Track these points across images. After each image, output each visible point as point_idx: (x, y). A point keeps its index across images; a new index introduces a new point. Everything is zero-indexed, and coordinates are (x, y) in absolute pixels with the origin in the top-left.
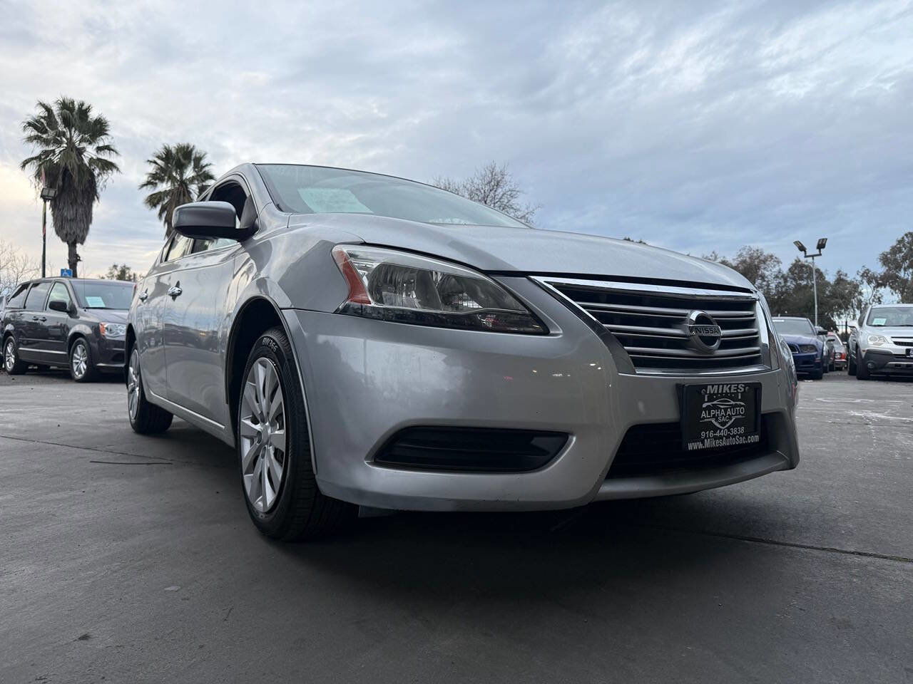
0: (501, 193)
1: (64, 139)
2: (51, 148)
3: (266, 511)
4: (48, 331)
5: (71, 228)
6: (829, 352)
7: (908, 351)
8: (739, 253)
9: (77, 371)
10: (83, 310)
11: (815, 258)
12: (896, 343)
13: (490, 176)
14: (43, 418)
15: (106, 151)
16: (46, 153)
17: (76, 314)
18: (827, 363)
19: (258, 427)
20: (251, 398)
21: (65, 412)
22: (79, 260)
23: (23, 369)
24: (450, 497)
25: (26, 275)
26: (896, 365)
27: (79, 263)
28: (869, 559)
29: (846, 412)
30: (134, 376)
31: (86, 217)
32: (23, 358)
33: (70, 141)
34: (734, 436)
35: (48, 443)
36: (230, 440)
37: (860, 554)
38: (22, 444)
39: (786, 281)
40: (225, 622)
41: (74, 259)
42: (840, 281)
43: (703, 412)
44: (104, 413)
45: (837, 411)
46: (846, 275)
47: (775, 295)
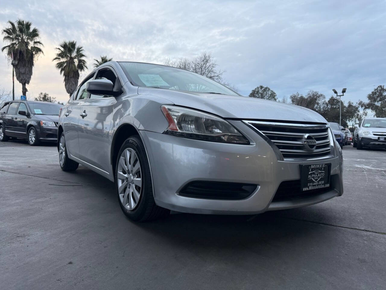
0: (209, 65)
1: (20, 38)
2: (14, 42)
3: (131, 210)
4: (17, 123)
5: (23, 77)
6: (345, 137)
7: (379, 138)
8: (308, 93)
9: (31, 141)
10: (33, 115)
11: (341, 97)
12: (374, 135)
13: (204, 57)
14: (22, 163)
15: (38, 44)
16: (13, 44)
17: (30, 116)
18: (344, 141)
19: (126, 175)
20: (123, 163)
21: (30, 160)
22: (27, 91)
23: (7, 139)
24: (210, 209)
25: (4, 97)
26: (374, 144)
27: (27, 92)
28: (370, 233)
29: (354, 165)
30: (62, 147)
31: (30, 72)
32: (7, 134)
33: (22, 39)
34: (320, 185)
35: (29, 175)
36: (112, 179)
37: (366, 231)
38: (18, 175)
39: (327, 105)
40: (124, 257)
41: (25, 91)
42: (350, 106)
43: (309, 176)
44: (47, 161)
45: (350, 165)
46: (353, 103)
47: (323, 111)
